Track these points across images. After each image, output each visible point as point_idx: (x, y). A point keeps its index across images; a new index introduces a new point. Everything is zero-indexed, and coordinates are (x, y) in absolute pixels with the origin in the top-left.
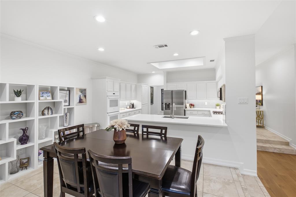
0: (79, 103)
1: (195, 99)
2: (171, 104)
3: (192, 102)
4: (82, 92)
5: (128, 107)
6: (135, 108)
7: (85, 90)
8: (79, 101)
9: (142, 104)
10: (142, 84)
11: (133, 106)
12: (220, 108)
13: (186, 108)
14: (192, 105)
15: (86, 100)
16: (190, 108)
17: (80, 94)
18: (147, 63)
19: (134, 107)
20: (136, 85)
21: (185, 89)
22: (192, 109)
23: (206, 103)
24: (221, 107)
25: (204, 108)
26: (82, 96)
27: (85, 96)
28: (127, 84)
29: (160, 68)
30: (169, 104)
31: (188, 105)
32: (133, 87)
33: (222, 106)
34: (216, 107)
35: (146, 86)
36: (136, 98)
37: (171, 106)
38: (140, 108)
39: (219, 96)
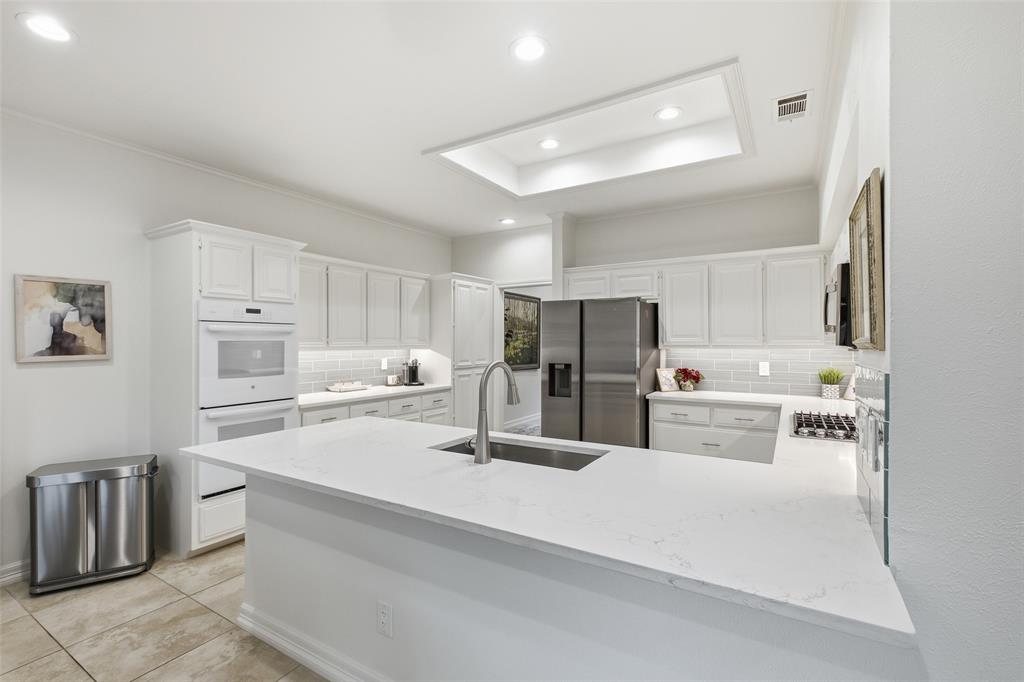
0: (53, 354)
1: (704, 346)
2: (575, 368)
3: (691, 358)
4: (73, 300)
5: (392, 379)
6: (422, 384)
7: (98, 290)
8: (53, 342)
9: (455, 368)
10: (454, 276)
11: (413, 375)
12: (842, 396)
13: (656, 386)
14: (688, 377)
15: (103, 338)
16: (681, 388)
17: (61, 307)
18: (425, 152)
19: (420, 378)
20: (430, 282)
21: (650, 296)
22: (691, 395)
23: (761, 364)
24: (850, 390)
25: (753, 391)
26: (72, 317)
27: (99, 323)
28: (403, 279)
29: (519, 192)
30: (568, 366)
31: (666, 376)
32: (415, 288)
33: (853, 383)
34: (821, 388)
35: (478, 288)
36: (427, 340)
37: (575, 378)
38: (448, 383)
39: (834, 318)
